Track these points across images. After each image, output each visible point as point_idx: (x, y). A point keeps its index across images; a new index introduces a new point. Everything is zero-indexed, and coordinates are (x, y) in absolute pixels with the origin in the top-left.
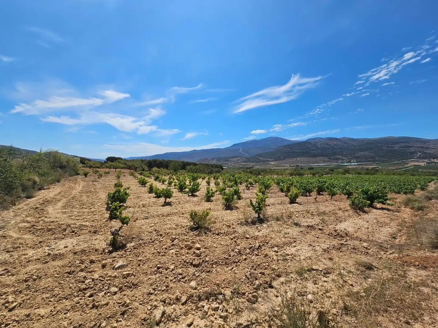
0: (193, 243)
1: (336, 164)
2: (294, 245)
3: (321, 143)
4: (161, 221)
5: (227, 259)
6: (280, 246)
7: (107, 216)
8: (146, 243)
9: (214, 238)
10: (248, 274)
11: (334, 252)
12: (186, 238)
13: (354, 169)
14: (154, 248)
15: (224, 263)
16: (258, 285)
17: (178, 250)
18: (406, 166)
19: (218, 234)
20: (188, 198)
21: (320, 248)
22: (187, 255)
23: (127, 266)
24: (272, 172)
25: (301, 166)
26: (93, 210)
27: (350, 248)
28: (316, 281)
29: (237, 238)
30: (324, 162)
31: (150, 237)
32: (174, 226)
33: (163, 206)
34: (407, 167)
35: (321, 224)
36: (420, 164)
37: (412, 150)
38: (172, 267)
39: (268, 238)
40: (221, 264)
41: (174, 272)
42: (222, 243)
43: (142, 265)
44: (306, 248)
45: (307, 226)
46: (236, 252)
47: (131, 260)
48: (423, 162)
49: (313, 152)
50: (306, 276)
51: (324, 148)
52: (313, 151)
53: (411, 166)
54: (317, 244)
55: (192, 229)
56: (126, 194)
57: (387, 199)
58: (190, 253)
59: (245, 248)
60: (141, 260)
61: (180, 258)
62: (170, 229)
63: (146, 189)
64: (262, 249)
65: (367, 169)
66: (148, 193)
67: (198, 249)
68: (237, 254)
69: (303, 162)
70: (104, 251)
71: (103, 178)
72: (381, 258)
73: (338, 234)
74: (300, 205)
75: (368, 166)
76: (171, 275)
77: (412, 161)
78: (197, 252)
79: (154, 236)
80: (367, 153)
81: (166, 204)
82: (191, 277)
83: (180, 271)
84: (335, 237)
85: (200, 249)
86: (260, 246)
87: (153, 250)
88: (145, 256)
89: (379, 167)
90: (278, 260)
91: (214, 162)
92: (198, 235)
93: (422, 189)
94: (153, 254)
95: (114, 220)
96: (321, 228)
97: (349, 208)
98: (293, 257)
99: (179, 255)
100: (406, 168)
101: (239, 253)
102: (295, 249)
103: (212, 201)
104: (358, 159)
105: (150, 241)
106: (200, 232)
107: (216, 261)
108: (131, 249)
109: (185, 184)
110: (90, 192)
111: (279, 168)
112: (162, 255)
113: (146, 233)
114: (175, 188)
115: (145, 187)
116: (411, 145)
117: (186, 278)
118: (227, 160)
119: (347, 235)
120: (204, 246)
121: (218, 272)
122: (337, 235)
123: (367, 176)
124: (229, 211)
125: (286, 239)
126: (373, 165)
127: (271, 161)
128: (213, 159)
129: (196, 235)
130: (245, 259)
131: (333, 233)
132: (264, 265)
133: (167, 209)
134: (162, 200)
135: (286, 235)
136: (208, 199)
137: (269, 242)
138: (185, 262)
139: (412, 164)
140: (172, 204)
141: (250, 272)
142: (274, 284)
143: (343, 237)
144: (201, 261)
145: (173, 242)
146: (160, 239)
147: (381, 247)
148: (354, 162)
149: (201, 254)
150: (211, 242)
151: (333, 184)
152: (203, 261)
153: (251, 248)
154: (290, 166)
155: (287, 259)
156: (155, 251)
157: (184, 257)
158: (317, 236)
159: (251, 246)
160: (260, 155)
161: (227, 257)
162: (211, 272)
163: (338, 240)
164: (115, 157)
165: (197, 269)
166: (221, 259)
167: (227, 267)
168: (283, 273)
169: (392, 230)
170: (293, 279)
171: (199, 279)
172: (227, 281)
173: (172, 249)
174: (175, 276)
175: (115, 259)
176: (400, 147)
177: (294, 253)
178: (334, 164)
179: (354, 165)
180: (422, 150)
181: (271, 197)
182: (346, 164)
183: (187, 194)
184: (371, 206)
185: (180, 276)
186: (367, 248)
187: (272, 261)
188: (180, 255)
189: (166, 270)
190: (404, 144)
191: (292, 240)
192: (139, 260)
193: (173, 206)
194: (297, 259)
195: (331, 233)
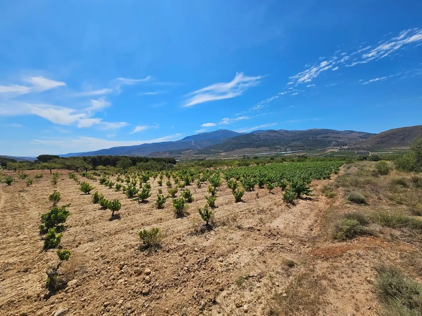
0: (142, 267)
1: (276, 153)
2: (236, 251)
3: (263, 135)
4: (109, 242)
5: (176, 280)
6: (225, 254)
8: (91, 276)
9: (165, 257)
10: (195, 294)
11: (267, 253)
12: (136, 262)
14: (101, 281)
15: (173, 285)
16: (204, 304)
17: (126, 279)
18: (326, 152)
19: (168, 252)
20: (138, 206)
21: (257, 251)
22: (137, 284)
23: (69, 311)
25: (247, 156)
27: (279, 247)
28: (252, 288)
29: (186, 253)
30: (266, 151)
32: (123, 247)
33: (111, 220)
35: (260, 223)
37: (329, 139)
38: (121, 302)
39: (215, 248)
40: (171, 287)
41: (123, 307)
42: (172, 262)
44: (246, 253)
45: (249, 228)
46: (185, 270)
47: (73, 303)
48: (336, 149)
49: (257, 143)
50: (244, 285)
51: (265, 139)
53: (329, 152)
54: (255, 247)
55: (142, 249)
56: (65, 213)
57: (309, 191)
58: (139, 281)
59: (193, 264)
60: (85, 300)
61: (129, 288)
62: (118, 251)
63: (90, 197)
64: (209, 261)
65: (299, 156)
66: (92, 203)
67: (148, 274)
68: (186, 272)
69: (249, 152)
70: (38, 297)
72: (300, 253)
74: (244, 202)
75: (300, 153)
76: (120, 312)
78: (147, 278)
79: (101, 265)
81: (115, 217)
82: (140, 309)
83: (128, 305)
84: (269, 237)
85: (150, 274)
86: (207, 259)
87: (99, 284)
88: (90, 294)
90: (222, 272)
92: (148, 255)
93: (336, 173)
94: (100, 288)
95: (51, 250)
96: (259, 228)
97: (282, 202)
98: (235, 266)
99: (128, 285)
100: (326, 154)
101: (189, 271)
102: (237, 256)
103: (163, 208)
104: (292, 148)
106: (150, 251)
107: (165, 284)
108: (74, 288)
111: (228, 158)
112: (110, 289)
113: (91, 262)
114: (124, 193)
115: (89, 194)
117: (135, 312)
118: (179, 152)
119: (278, 234)
120: (154, 268)
121: (168, 297)
122: (272, 234)
124: (180, 219)
125: (231, 245)
129: (146, 256)
130: (193, 277)
131: (268, 233)
132: (210, 280)
133: (115, 224)
134: (109, 212)
135: (231, 242)
136: (160, 206)
137: (216, 253)
138: (134, 292)
139: (330, 150)
140: (121, 216)
141: (197, 291)
142: (218, 299)
143: (275, 236)
144: (151, 287)
145: (121, 269)
146: (107, 267)
147: (301, 241)
149: (151, 279)
150: (161, 262)
152: (153, 287)
153: (199, 262)
154: (238, 156)
155: (229, 270)
156: (102, 285)
157: (133, 287)
158: (255, 238)
159: (199, 260)
160: (211, 147)
161: (176, 277)
162: (161, 298)
163: (272, 239)
165: (146, 298)
166: (171, 281)
167: (177, 289)
168: (226, 285)
169: (311, 222)
170: (233, 290)
171: (149, 310)
172: (176, 305)
173: (120, 278)
174: (124, 312)
175: (53, 305)
176: (321, 137)
177: (235, 261)
178: (274, 153)
179: (289, 153)
180: (336, 139)
181: (221, 196)
183: (138, 201)
184: (299, 197)
185: (129, 311)
186: (291, 245)
187: (217, 274)
188: (129, 284)
189: (114, 306)
190: (324, 135)
191: (235, 246)
192: (82, 301)
193: (122, 219)
194: (238, 267)
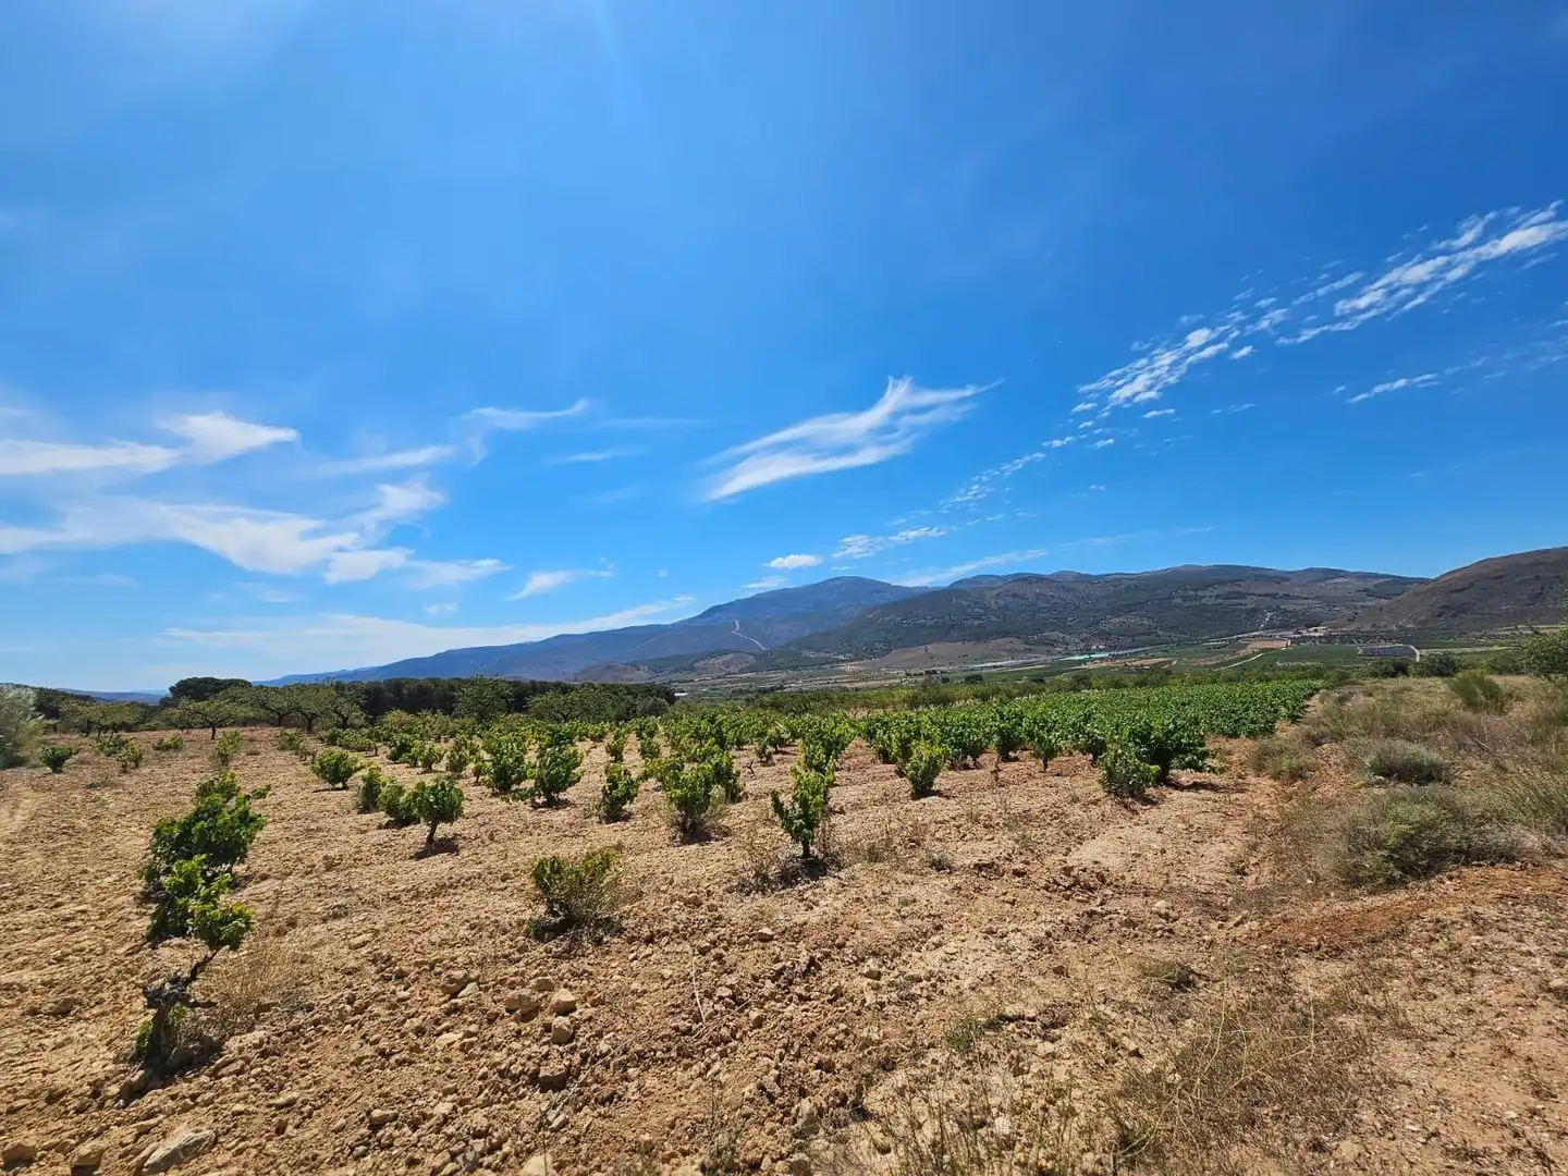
0: (540, 991)
1: (1049, 659)
2: (935, 939)
3: (997, 592)
4: (407, 916)
5: (684, 1034)
6: (887, 950)
7: (143, 924)
8: (327, 1021)
9: (635, 958)
10: (769, 1080)
11: (1069, 943)
12: (516, 974)
13: (1102, 673)
14: (363, 1037)
15: (674, 1054)
16: (810, 1114)
17: (473, 1028)
18: (1242, 653)
19: (649, 940)
20: (530, 816)
21: (1024, 939)
22: (516, 1045)
23: (216, 1142)
24: (847, 699)
25: (942, 672)
26: (66, 911)
27: (1116, 924)
28: (1019, 1059)
29: (725, 944)
30: (1012, 653)
31: (348, 992)
32: (463, 932)
33: (419, 856)
34: (1246, 657)
35: (1021, 854)
36: (1276, 645)
37: (1250, 603)
38: (444, 1108)
39: (844, 928)
40: (663, 1060)
41: (450, 1129)
42: (667, 972)
43: (297, 1127)
44: (977, 945)
45: (976, 865)
46: (721, 998)
47: (240, 1113)
48: (1282, 638)
49: (976, 622)
50: (983, 1049)
51: (1006, 607)
52: (975, 619)
53: (1254, 654)
54: (1013, 926)
55: (541, 932)
56: (245, 819)
57: (1205, 755)
58: (527, 1035)
59: (756, 979)
60: (290, 1104)
61: (483, 1060)
62: (443, 943)
63: (349, 797)
64: (823, 973)
65: (1139, 670)
66: (355, 812)
67: (566, 1009)
68: (727, 1005)
69: (946, 657)
70: (95, 1095)
71: (146, 771)
72: (1212, 943)
73: (1077, 882)
74: (948, 798)
75: (1142, 658)
76: (437, 1147)
77: (1254, 637)
78: (561, 1022)
79: (369, 983)
80: (1132, 620)
81: (434, 847)
82: (527, 1137)
83: (478, 1119)
84: (1068, 892)
85: (574, 1009)
86: (812, 962)
87: (355, 1046)
88: (315, 1083)
89: (1170, 662)
90: (882, 1005)
91: (641, 677)
92: (567, 955)
93: (1294, 719)
94: (358, 1063)
95: (176, 941)
96: (1019, 866)
97: (1101, 794)
98: (934, 986)
99: (477, 1050)
100: (1242, 659)
101: (737, 1001)
102: (940, 953)
103: (627, 818)
104: (1112, 640)
105: (348, 1008)
106: (574, 940)
107: (639, 1047)
108: (248, 1061)
109: (519, 760)
110: (70, 831)
111: (870, 683)
112: (400, 1063)
113: (328, 978)
114: (477, 783)
115: (345, 788)
116: (1244, 591)
117: (506, 1148)
118: (687, 665)
119: (1103, 881)
120: (591, 993)
121: (650, 1094)
122: (1076, 884)
123: (1142, 694)
124: (694, 847)
125: (908, 921)
126: (1153, 657)
127: (844, 661)
128: (635, 666)
129: (558, 957)
130: (759, 1023)
131: (1060, 881)
132: (832, 1030)
133: (439, 867)
134: (418, 833)
135: (906, 910)
136: (614, 808)
137: (848, 944)
138: (502, 1074)
139: (1255, 646)
140: (461, 843)
141: (777, 1068)
142: (873, 1100)
143: (1091, 889)
144: (577, 1058)
145: (454, 995)
146: (394, 992)
147: (1208, 907)
148: (1101, 650)
149: (577, 1028)
150: (621, 974)
151: (1046, 722)
152: (584, 1057)
153: (780, 973)
154: (908, 674)
155: (913, 998)
156: (368, 1050)
157: (497, 1056)
158: (1009, 897)
159: (778, 966)
160: (806, 643)
161: (684, 1025)
162: (620, 1098)
163: (1078, 901)
164: (212, 680)
165: (556, 1097)
166: (662, 1039)
167: (687, 1067)
168: (903, 1050)
169: (1232, 848)
170: (938, 1068)
171: (564, 1139)
172: (687, 1123)
173: (447, 1030)
174: (454, 1149)
175: (152, 1121)
176: (1218, 596)
177: (936, 970)
178: (1041, 660)
179: (1102, 659)
180: (1274, 603)
181: (852, 783)
182: (1077, 658)
183: (528, 800)
184: (1163, 779)
185: (479, 1145)
186: (1167, 917)
187: (859, 1013)
188: (484, 1048)
189: (415, 1129)
190: (1227, 589)
191: (927, 925)
192: (280, 1107)
193: (465, 853)
194: (949, 989)
195: (1055, 882)
